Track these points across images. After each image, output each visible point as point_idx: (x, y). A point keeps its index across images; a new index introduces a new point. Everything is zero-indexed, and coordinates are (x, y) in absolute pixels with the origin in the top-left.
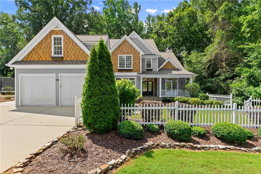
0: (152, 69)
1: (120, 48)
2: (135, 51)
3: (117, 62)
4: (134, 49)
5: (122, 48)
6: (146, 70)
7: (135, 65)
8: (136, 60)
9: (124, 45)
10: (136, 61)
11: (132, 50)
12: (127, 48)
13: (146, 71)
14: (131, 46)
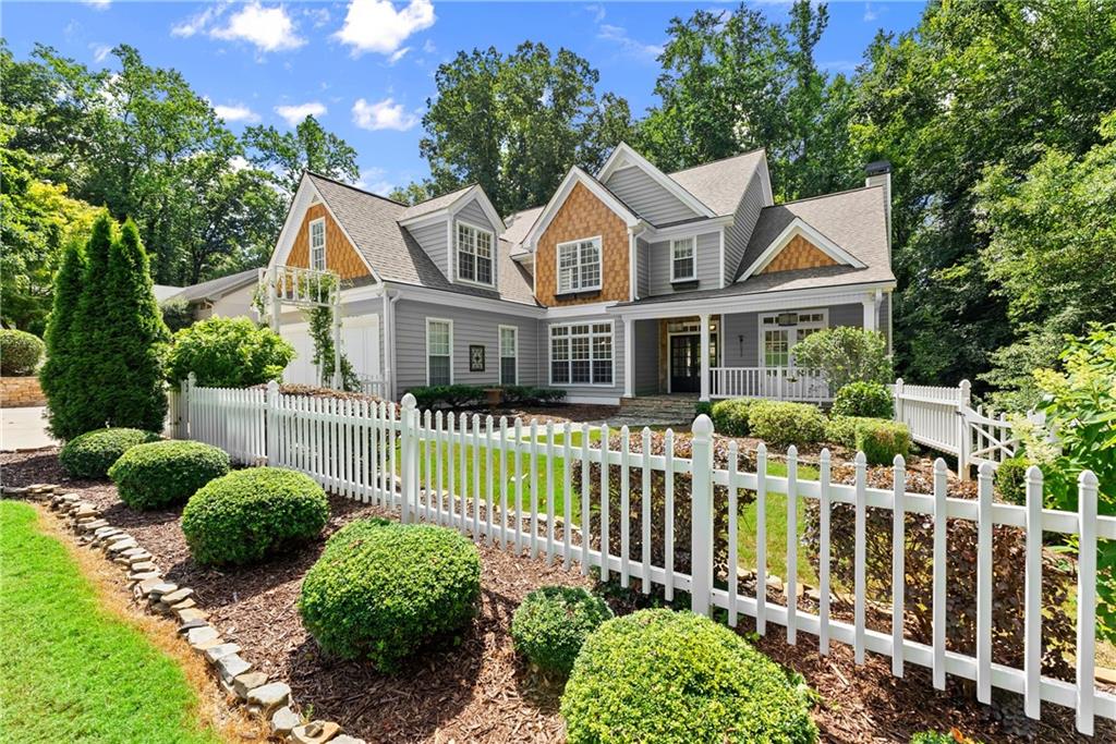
0: (696, 283)
1: (563, 220)
2: (611, 219)
3: (555, 269)
4: (609, 210)
5: (570, 218)
6: (671, 286)
7: (612, 274)
8: (615, 251)
9: (576, 206)
10: (613, 258)
11: (600, 215)
12: (584, 214)
13: (672, 292)
14: (598, 201)
